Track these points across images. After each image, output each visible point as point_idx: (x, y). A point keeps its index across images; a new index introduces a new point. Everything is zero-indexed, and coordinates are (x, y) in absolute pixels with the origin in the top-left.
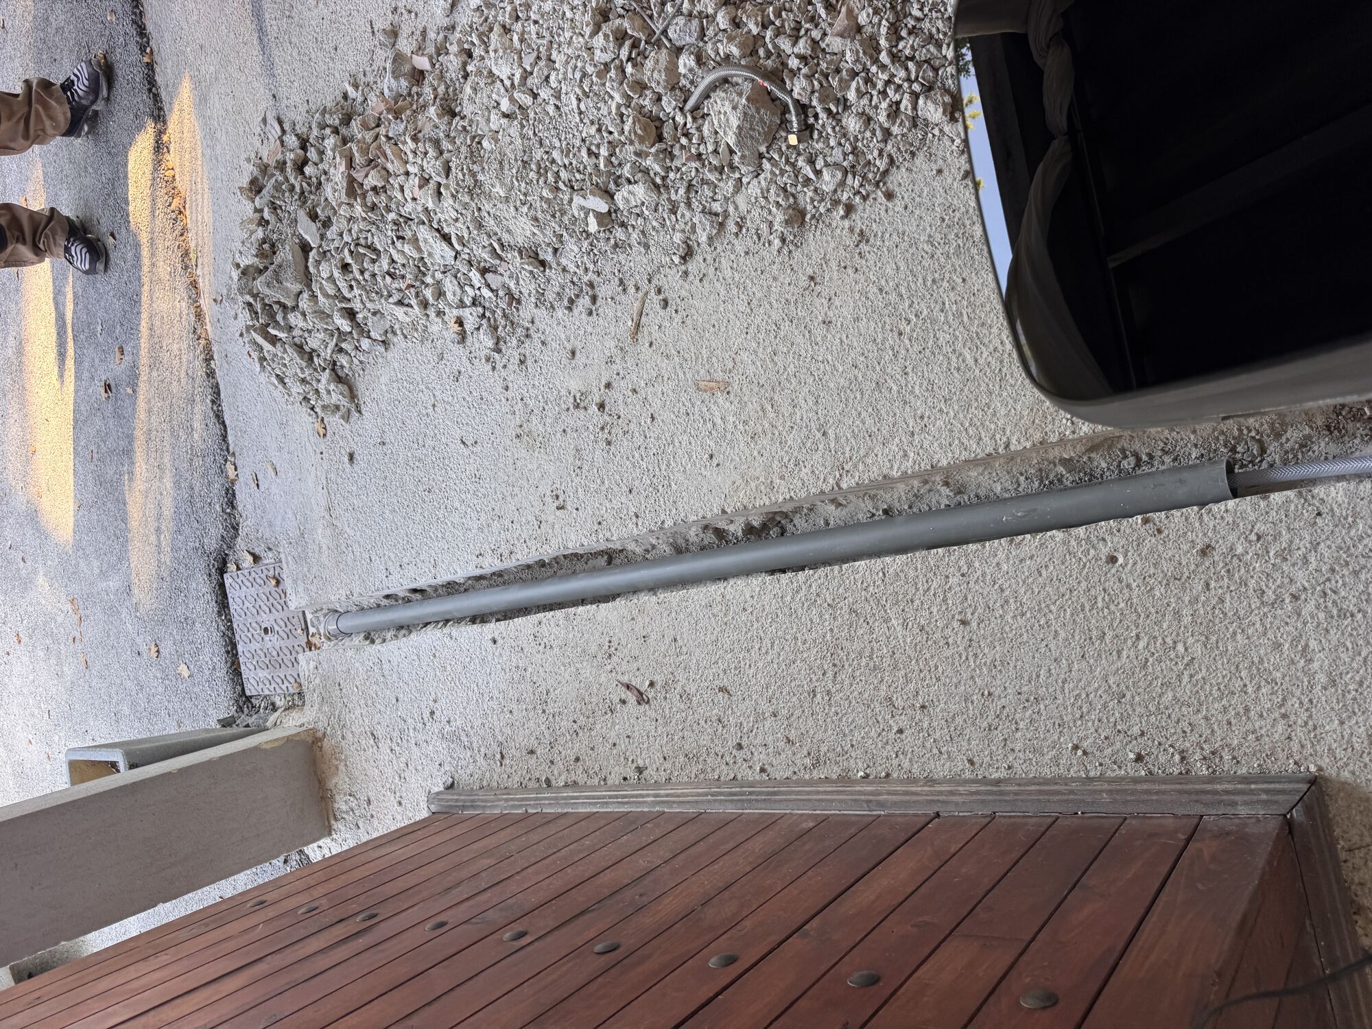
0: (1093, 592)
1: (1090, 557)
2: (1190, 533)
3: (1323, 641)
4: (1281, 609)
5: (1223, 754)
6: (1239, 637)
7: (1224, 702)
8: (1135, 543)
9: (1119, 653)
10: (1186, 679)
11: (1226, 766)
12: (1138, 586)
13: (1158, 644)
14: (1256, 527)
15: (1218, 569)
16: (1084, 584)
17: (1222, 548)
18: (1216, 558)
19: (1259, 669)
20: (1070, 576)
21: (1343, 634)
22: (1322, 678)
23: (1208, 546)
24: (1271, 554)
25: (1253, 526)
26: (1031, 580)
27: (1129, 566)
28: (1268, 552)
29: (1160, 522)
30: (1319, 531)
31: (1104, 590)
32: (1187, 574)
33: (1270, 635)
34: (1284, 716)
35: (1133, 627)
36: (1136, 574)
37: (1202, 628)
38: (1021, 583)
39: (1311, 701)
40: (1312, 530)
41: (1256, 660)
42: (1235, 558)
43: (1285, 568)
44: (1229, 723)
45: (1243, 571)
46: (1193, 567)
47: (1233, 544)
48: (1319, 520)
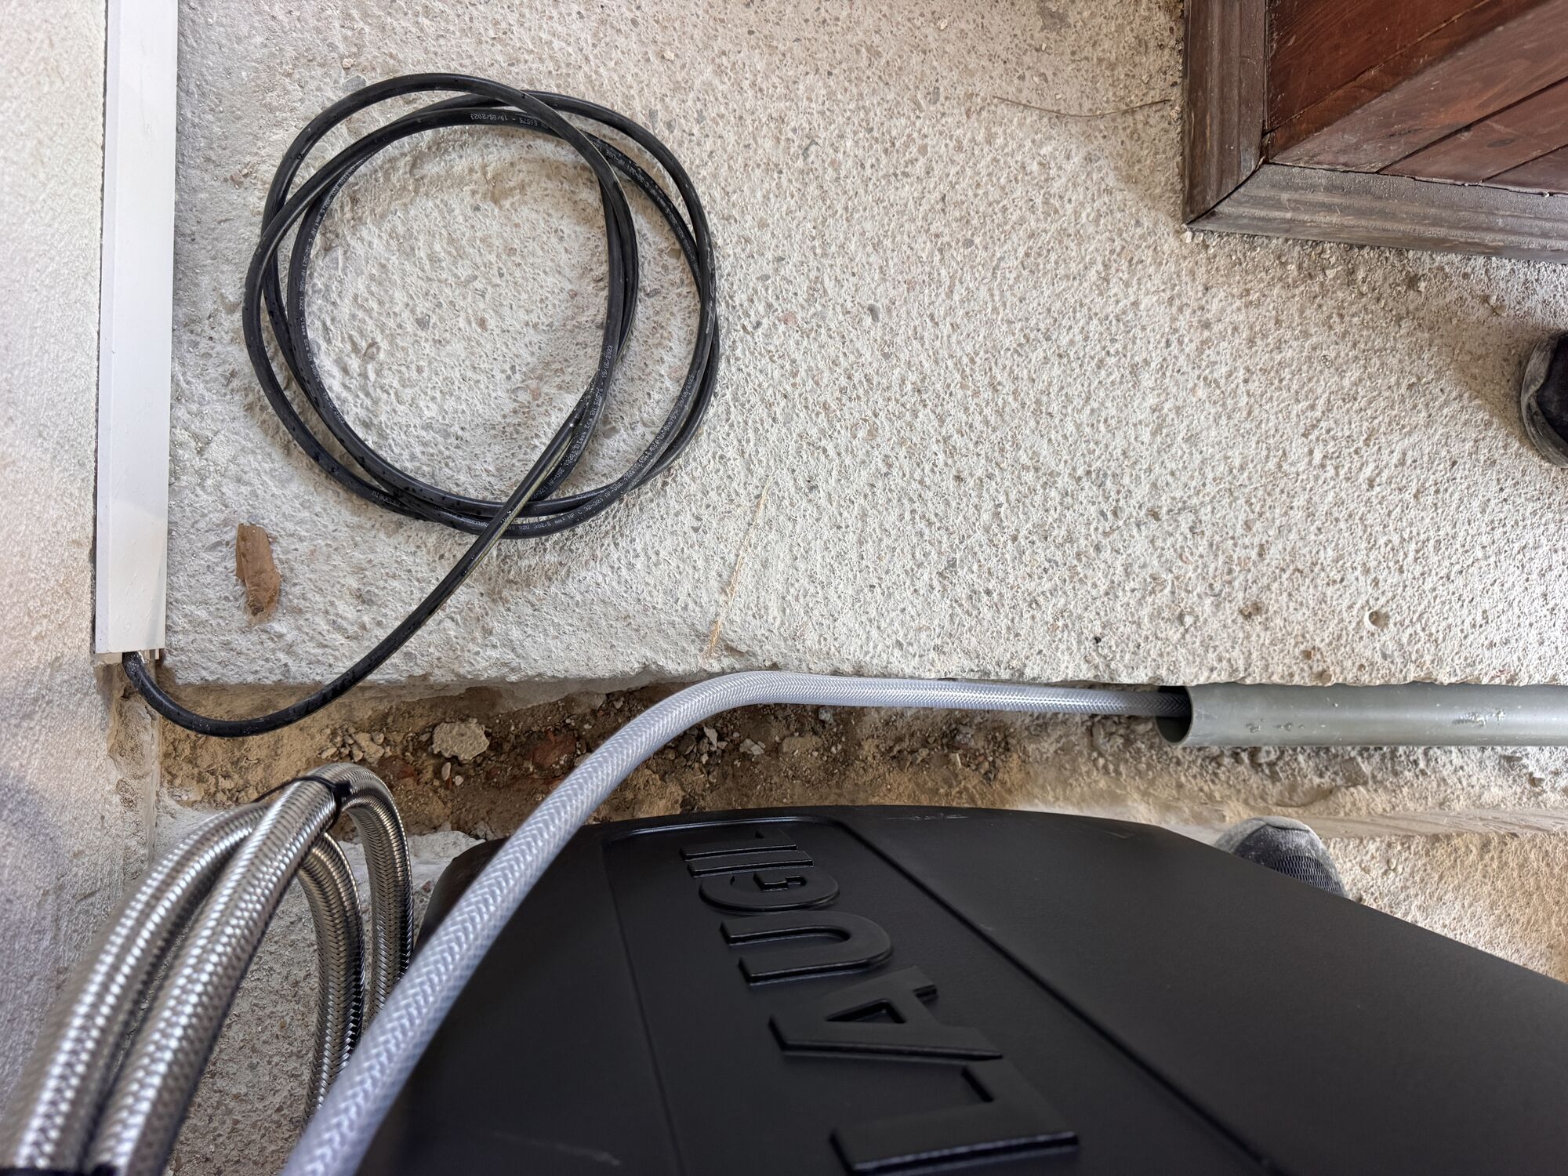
0: (1419, 569)
1: (1410, 630)
2: (1267, 642)
3: (1132, 440)
4: (1174, 499)
5: (1296, 273)
6: (1237, 463)
7: (1278, 358)
8: (1343, 641)
9: (1402, 462)
10: (1321, 403)
11: (1295, 254)
12: (1354, 569)
13: (1346, 468)
14: (1179, 635)
15: (1242, 577)
16: (1428, 586)
17: (1230, 611)
18: (1241, 595)
19: (1224, 405)
20: (1443, 603)
21: (1107, 446)
22: (1147, 380)
23: (1248, 617)
24: (1169, 588)
25: (1183, 637)
26: (1500, 607)
27: (1358, 605)
28: (1173, 593)
29: (1302, 670)
30: (1102, 613)
31: (1401, 570)
32: (1285, 576)
33: (1198, 458)
34: (1207, 325)
35: (1375, 501)
36: (1353, 588)
37: (1282, 485)
38: (1515, 604)
39: (1168, 344)
40: (1111, 616)
41: (1224, 421)
42: (1217, 591)
43: (1155, 563)
44: (1278, 322)
45: (1211, 570)
46: (1275, 586)
47: (1215, 614)
48: (1098, 630)
